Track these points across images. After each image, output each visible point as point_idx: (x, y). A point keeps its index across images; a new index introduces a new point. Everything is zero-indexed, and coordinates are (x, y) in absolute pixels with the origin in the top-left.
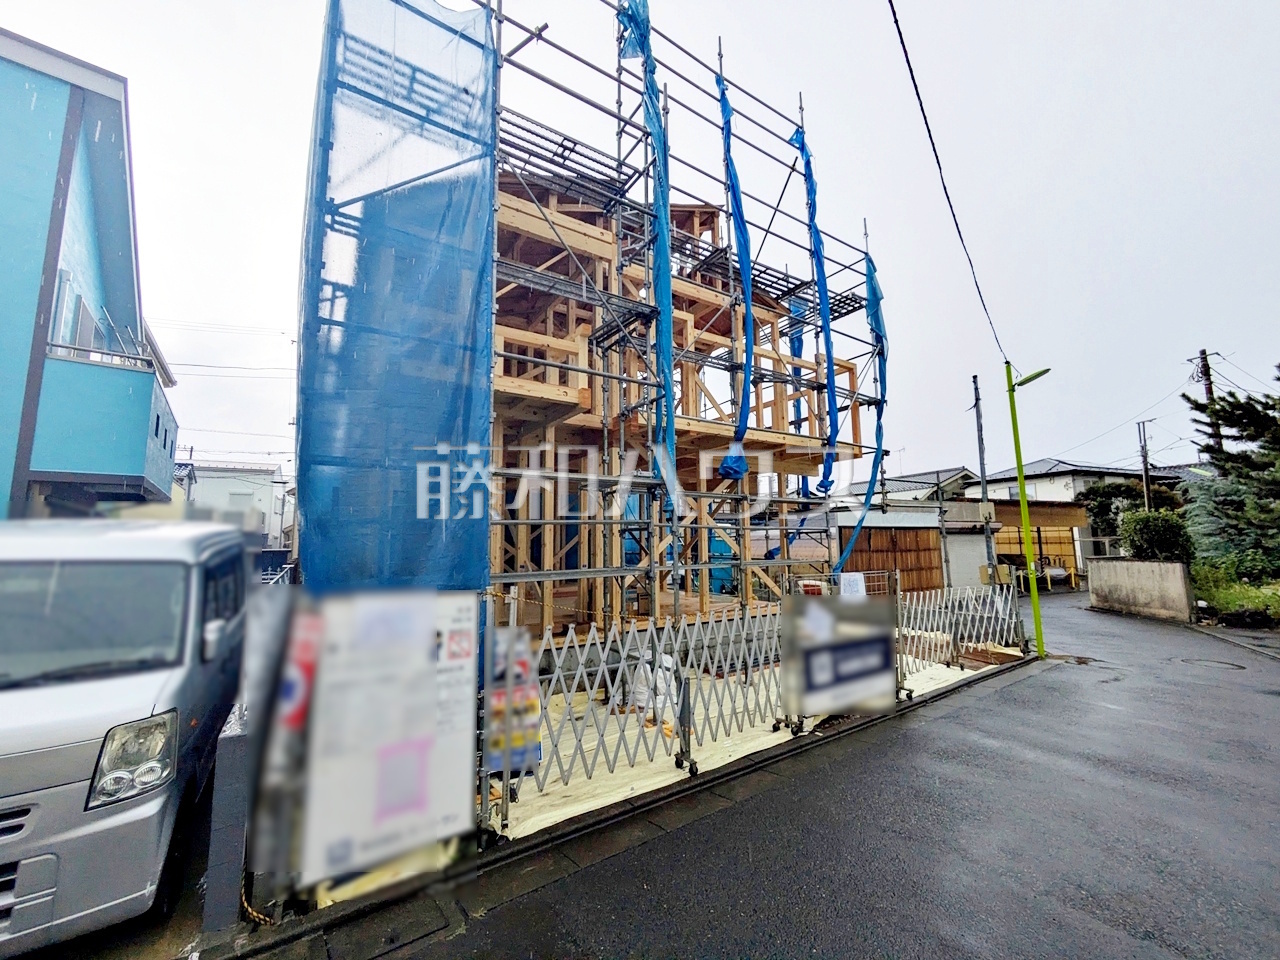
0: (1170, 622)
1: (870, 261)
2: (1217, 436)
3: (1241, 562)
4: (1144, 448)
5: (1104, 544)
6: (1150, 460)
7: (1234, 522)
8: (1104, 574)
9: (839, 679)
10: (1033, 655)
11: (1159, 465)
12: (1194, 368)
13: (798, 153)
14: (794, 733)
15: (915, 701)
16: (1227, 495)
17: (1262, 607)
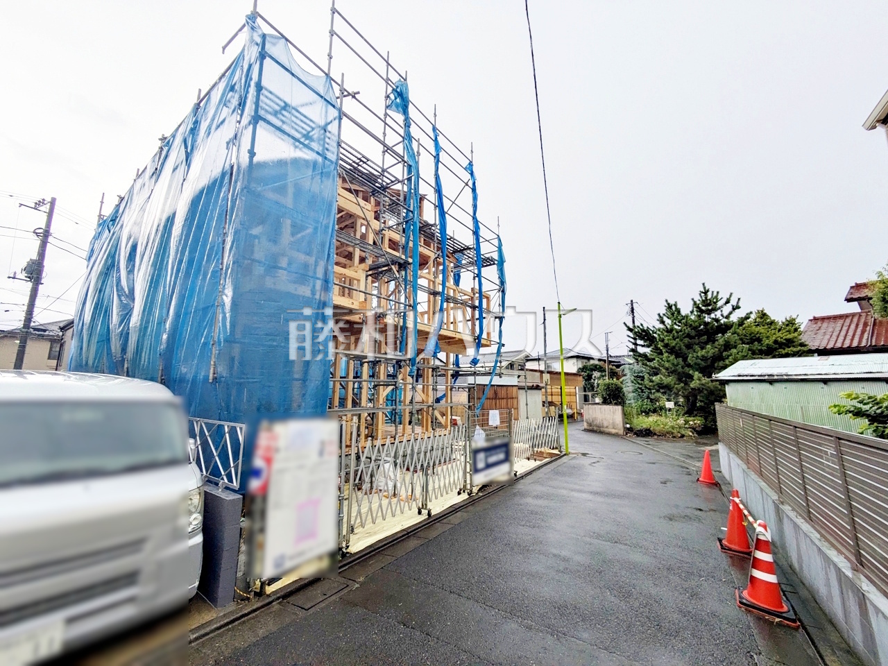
0: (616, 435)
1: (500, 240)
2: (636, 344)
3: (642, 405)
4: (607, 346)
5: (588, 396)
6: (609, 353)
7: (640, 386)
8: (591, 411)
9: (488, 466)
10: (564, 453)
11: (612, 355)
12: (628, 308)
13: (469, 176)
14: (469, 494)
15: (518, 476)
16: (639, 373)
17: (649, 427)
